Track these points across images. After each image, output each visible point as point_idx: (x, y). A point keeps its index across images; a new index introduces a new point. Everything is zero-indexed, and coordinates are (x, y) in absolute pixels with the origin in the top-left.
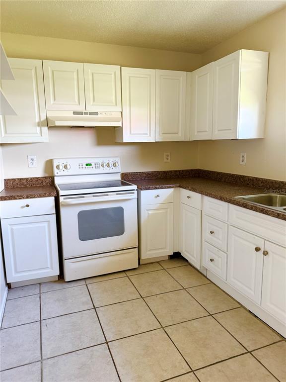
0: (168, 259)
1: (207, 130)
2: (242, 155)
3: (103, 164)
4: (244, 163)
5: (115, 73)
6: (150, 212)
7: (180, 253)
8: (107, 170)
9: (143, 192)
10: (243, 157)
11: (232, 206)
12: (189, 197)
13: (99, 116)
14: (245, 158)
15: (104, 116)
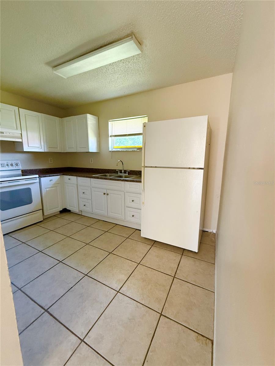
0: (59, 213)
1: (74, 147)
2: (91, 159)
3: (8, 164)
4: (92, 163)
5: (15, 111)
6: (47, 189)
7: (66, 209)
8: (11, 168)
9: (42, 179)
10: (91, 160)
11: (92, 179)
12: (69, 179)
13: (5, 134)
14: (93, 161)
15: (8, 134)
